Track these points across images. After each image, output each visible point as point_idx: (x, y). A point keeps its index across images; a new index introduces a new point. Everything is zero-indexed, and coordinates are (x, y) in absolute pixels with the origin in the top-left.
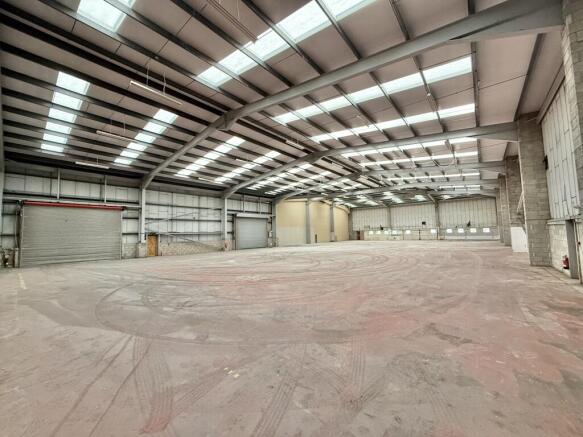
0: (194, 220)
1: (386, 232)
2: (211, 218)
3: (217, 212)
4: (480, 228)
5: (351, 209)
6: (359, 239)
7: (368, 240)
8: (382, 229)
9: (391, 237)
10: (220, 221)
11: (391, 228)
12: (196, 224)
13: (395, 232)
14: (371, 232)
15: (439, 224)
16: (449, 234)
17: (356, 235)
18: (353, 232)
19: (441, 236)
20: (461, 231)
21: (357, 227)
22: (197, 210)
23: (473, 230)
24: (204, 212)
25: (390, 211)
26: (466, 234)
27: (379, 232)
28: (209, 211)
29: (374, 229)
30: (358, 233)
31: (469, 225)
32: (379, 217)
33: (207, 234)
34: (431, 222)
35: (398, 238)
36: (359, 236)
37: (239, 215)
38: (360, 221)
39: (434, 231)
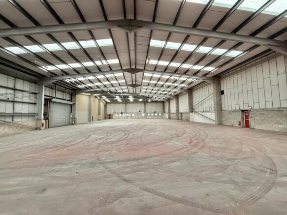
0: (7, 101)
1: (124, 115)
2: (26, 100)
3: (33, 95)
4: (158, 114)
5: (107, 103)
6: (110, 118)
7: (115, 119)
8: (122, 113)
9: (126, 118)
10: (35, 104)
11: (126, 113)
12: (10, 105)
13: (128, 115)
14: (116, 115)
15: (145, 111)
16: (149, 116)
17: (108, 116)
18: (107, 115)
19: (146, 117)
20: (152, 114)
21: (109, 112)
22: (12, 91)
23: (156, 114)
24: (19, 95)
25: (126, 105)
26: (154, 116)
27: (120, 115)
28: (25, 94)
29: (118, 114)
30: (110, 115)
31: (155, 112)
32: (120, 108)
33: (21, 115)
34: (142, 111)
35: (129, 118)
36: (110, 117)
37: (54, 100)
38: (111, 109)
39: (143, 115)
